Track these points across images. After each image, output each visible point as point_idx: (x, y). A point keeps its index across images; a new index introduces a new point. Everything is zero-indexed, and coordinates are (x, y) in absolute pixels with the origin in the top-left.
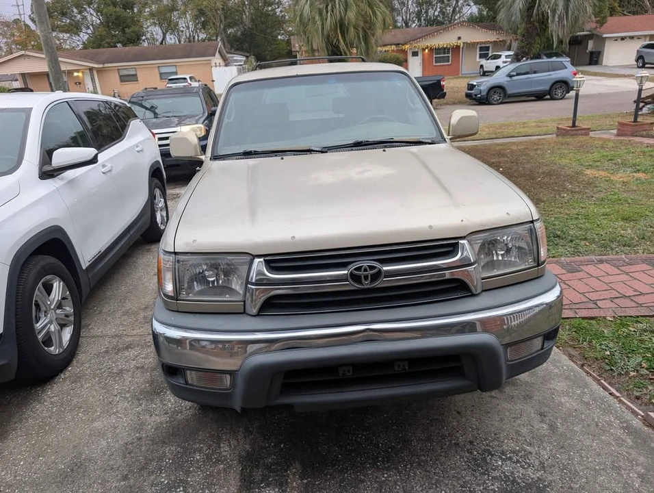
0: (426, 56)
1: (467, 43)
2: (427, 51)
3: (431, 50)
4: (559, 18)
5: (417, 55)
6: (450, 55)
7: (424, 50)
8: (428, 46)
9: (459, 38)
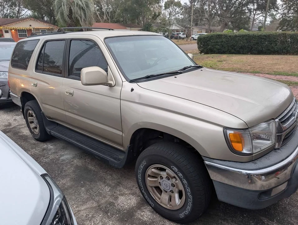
0: (14, 33)
1: (35, 29)
2: (13, 30)
3: (16, 30)
4: (83, 20)
5: (8, 33)
6: (27, 33)
7: (11, 30)
8: (14, 28)
9: (30, 26)
